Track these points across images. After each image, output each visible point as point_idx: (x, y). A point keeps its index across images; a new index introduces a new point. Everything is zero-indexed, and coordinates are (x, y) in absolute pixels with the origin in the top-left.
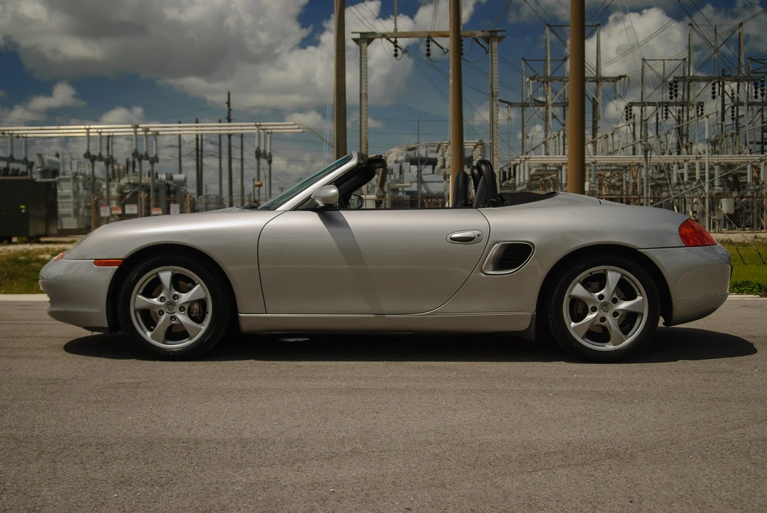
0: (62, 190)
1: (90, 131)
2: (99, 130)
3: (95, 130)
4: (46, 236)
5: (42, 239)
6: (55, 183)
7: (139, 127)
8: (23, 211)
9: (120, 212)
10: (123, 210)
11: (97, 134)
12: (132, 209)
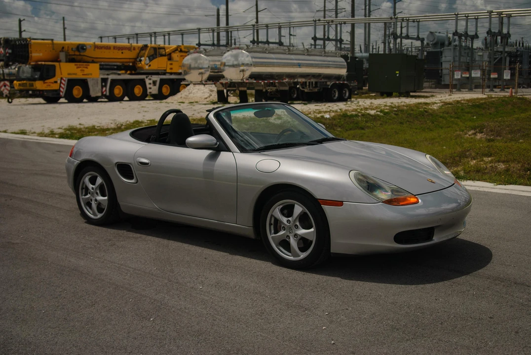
0: (445, 57)
1: (458, 16)
2: (467, 15)
3: (464, 15)
4: (415, 92)
5: (411, 94)
6: (441, 53)
7: (493, 12)
8: (398, 75)
9: (468, 76)
10: (470, 74)
11: (465, 18)
12: (476, 74)
